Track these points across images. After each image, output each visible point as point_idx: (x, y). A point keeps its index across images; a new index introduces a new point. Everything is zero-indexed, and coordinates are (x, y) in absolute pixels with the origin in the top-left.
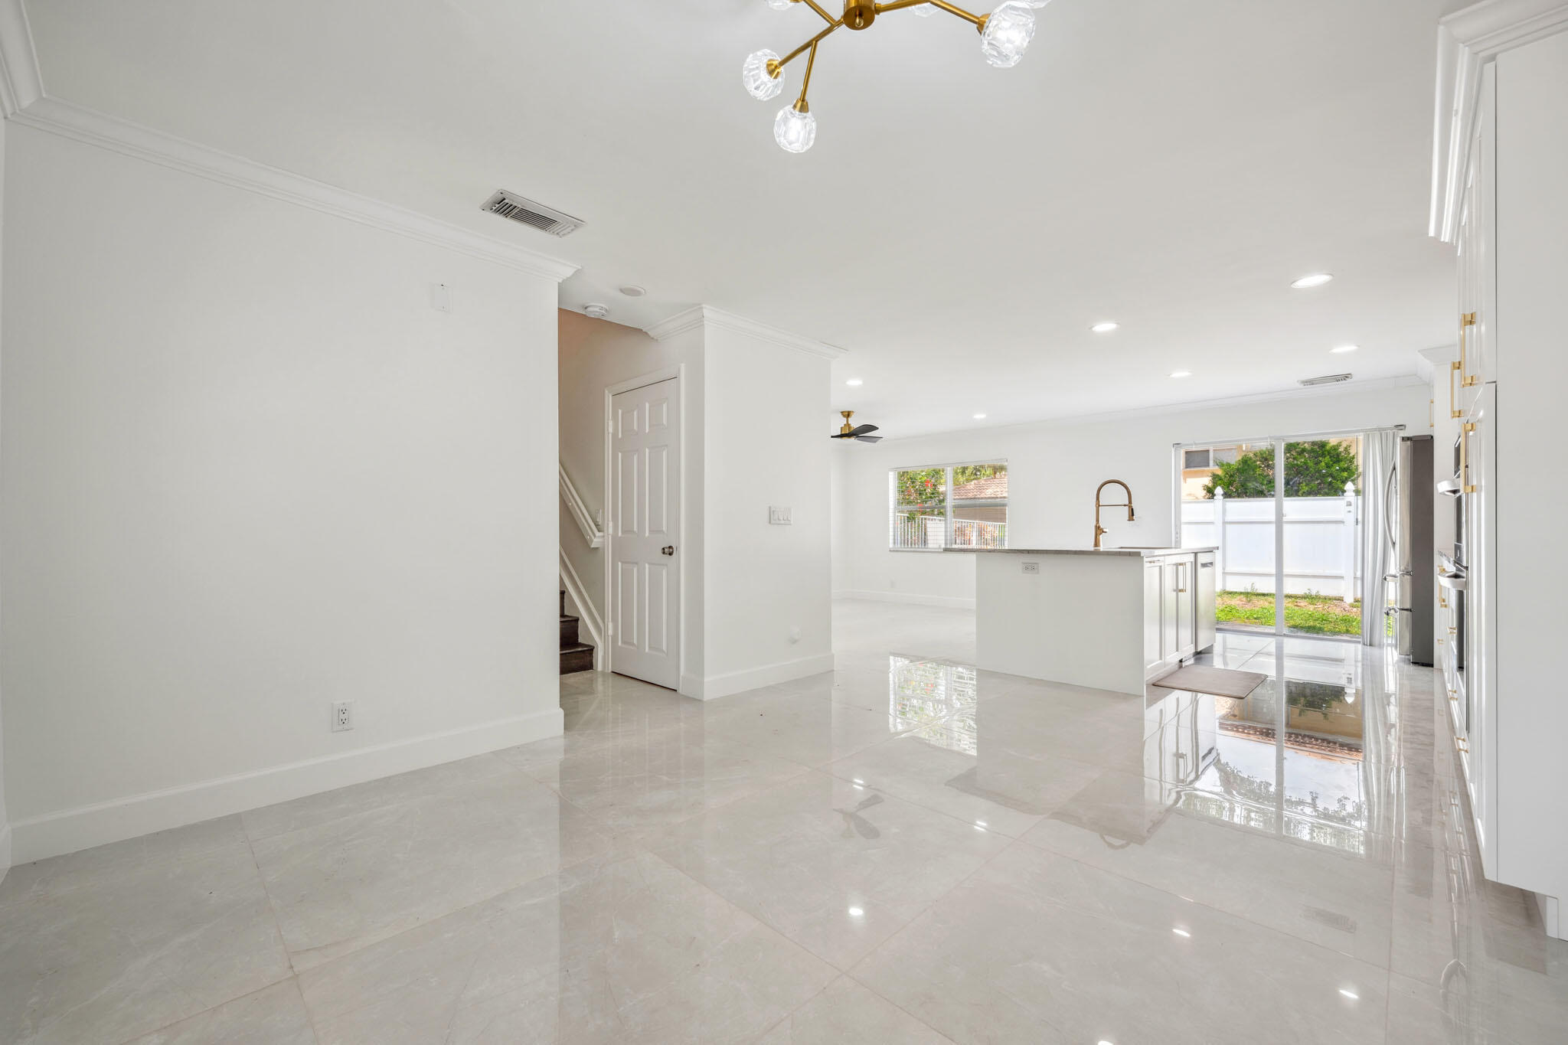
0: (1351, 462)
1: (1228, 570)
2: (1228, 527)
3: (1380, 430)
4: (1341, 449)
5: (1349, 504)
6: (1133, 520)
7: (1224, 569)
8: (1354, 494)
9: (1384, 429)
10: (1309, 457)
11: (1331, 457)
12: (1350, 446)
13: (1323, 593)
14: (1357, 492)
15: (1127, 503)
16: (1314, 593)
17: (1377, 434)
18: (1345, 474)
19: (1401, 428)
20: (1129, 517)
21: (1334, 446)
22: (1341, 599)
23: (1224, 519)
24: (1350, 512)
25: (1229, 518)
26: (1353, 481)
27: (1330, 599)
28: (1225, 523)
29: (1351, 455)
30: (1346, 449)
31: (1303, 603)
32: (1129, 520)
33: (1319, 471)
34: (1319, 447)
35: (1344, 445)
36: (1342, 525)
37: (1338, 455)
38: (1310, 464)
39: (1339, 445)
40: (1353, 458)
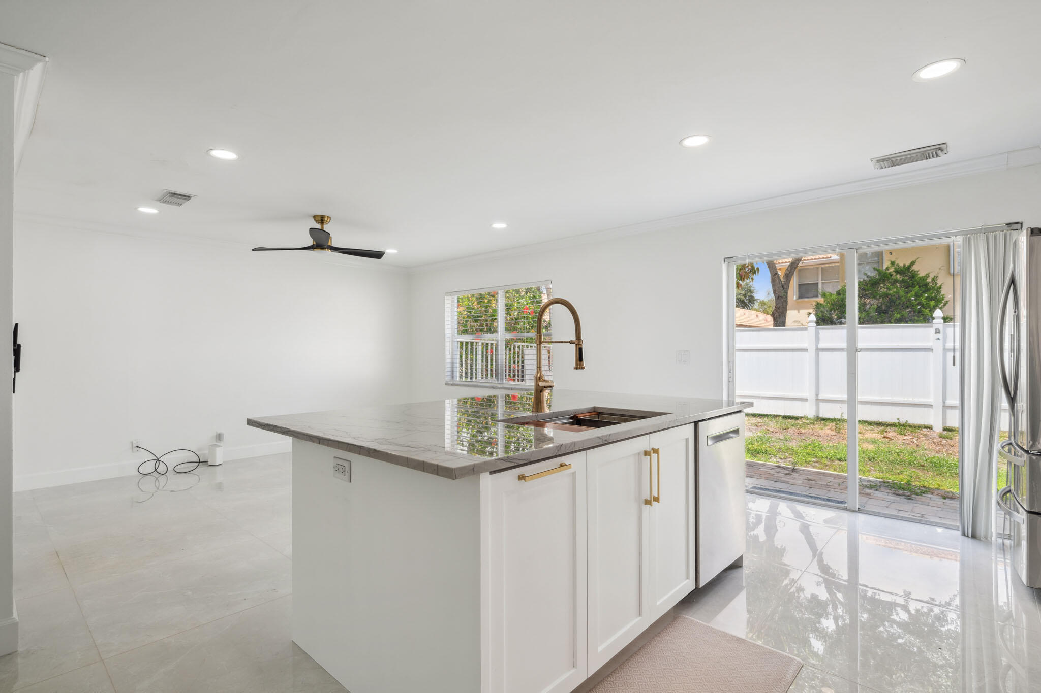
0: (937, 292)
1: (821, 396)
2: (821, 354)
3: (986, 231)
4: (929, 280)
5: (938, 331)
6: (583, 368)
7: (817, 395)
8: (942, 321)
9: (993, 230)
10: (901, 287)
11: (920, 287)
12: (937, 277)
13: (911, 422)
14: (946, 319)
15: (574, 338)
16: (903, 421)
17: (982, 237)
18: (932, 303)
19: (1015, 227)
20: (577, 364)
21: (922, 277)
22: (929, 428)
23: (817, 346)
24: (939, 339)
25: (821, 345)
26: (941, 308)
27: (919, 427)
28: (818, 350)
29: (938, 285)
30: (934, 280)
31: (892, 433)
32: (576, 368)
33: (909, 300)
34: (909, 278)
35: (932, 276)
36: (931, 353)
37: (926, 285)
38: (902, 293)
39: (927, 276)
40: (940, 288)
